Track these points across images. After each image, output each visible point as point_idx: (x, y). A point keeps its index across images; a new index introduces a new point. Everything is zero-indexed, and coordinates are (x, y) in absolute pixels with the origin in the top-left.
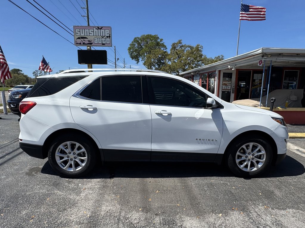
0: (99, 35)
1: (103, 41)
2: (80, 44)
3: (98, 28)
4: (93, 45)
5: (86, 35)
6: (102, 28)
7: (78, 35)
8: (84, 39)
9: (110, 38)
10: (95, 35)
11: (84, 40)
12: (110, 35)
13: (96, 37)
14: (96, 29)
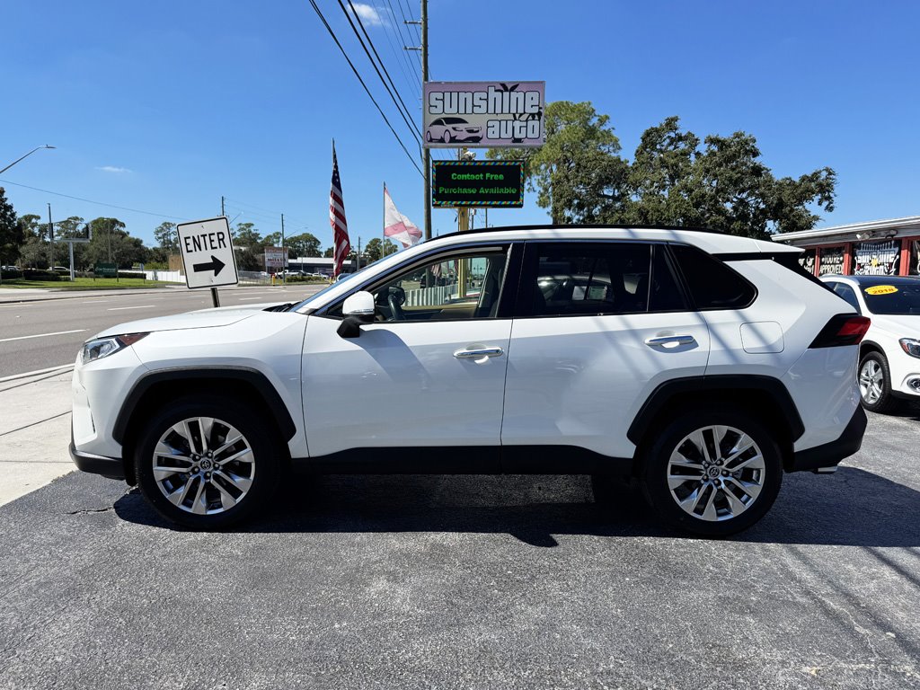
0: (506, 110)
1: (517, 131)
2: (442, 140)
3: (504, 88)
4: (482, 143)
5: (462, 111)
6: (516, 86)
7: (438, 112)
8: (454, 125)
9: (539, 120)
10: (491, 110)
11: (454, 129)
12: (540, 108)
13: (494, 117)
14: (496, 91)
